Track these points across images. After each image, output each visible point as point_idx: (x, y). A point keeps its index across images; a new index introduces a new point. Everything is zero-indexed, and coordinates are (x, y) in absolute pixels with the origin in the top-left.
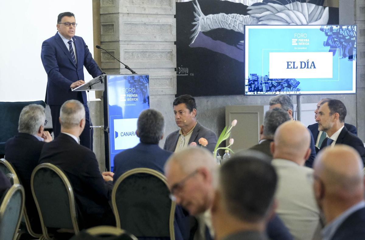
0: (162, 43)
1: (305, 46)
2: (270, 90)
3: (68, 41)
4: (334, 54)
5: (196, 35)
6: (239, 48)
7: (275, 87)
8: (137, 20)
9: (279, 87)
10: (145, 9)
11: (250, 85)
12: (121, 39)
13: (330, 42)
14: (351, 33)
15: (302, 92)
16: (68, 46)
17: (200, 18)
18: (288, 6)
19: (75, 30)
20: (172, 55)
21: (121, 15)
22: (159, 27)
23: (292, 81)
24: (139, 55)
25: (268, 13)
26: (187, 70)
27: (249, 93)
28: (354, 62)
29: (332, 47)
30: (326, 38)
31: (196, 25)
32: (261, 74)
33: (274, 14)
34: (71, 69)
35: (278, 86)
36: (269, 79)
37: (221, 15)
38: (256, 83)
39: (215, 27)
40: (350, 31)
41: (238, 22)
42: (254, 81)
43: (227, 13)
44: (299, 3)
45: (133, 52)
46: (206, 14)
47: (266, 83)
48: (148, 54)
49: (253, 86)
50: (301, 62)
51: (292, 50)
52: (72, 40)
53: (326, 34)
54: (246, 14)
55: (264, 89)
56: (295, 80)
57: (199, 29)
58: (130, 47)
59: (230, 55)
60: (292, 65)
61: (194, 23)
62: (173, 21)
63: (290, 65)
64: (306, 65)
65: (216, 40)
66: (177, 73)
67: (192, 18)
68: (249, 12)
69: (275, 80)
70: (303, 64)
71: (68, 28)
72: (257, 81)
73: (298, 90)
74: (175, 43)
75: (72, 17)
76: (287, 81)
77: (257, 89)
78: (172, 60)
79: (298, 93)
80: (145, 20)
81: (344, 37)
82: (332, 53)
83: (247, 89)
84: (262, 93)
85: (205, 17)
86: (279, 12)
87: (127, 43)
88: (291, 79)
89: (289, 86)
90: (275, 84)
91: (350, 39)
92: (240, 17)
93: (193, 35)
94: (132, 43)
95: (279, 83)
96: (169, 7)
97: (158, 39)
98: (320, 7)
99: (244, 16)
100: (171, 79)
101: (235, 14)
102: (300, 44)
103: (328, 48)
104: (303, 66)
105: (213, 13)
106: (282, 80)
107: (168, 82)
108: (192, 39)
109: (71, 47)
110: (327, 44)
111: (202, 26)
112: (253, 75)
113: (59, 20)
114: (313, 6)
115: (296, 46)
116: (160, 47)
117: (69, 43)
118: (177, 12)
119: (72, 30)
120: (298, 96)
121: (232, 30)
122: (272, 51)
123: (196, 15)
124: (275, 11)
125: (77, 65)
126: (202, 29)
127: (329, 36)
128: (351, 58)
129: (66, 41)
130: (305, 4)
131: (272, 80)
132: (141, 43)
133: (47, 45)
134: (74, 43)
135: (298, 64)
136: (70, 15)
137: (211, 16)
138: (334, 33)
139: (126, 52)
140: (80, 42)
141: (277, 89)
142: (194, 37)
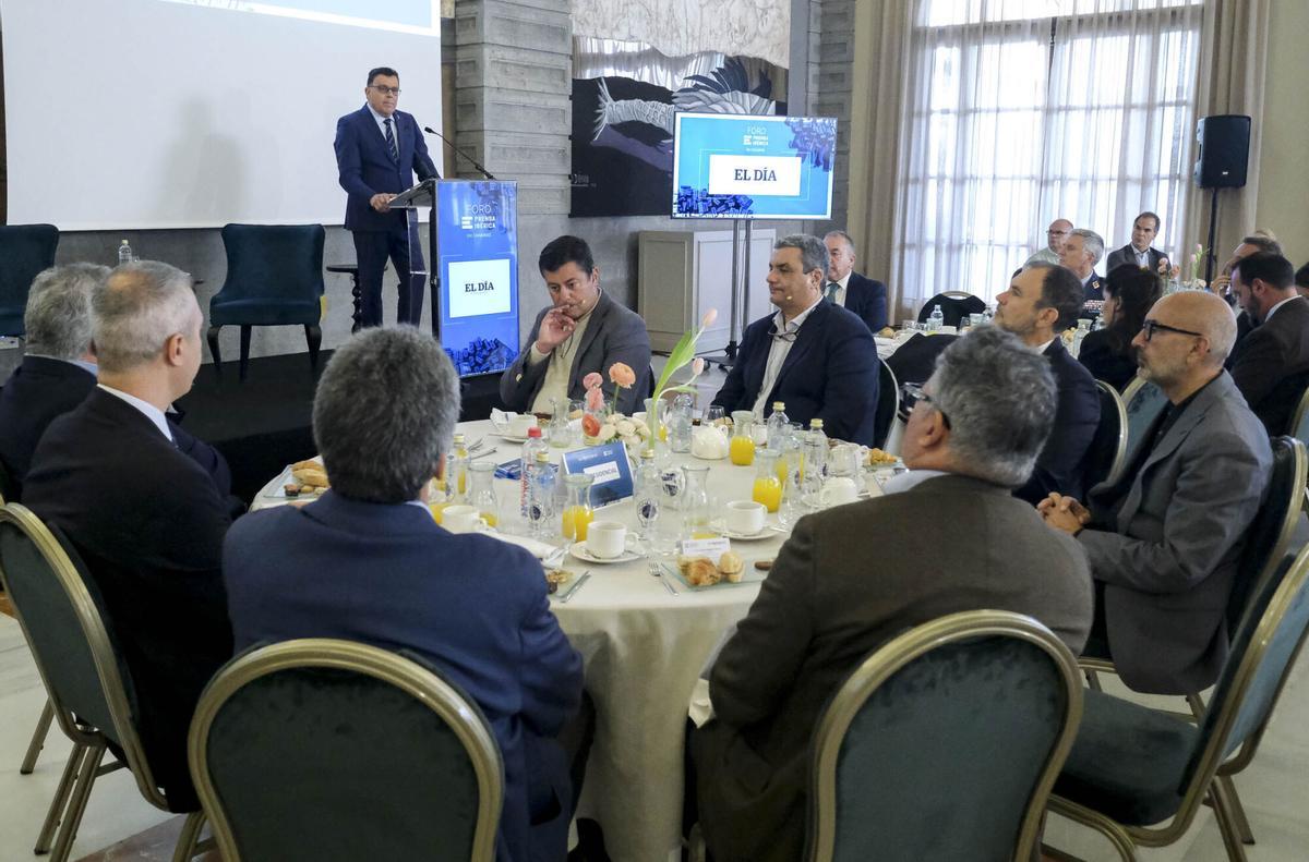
0: (550, 137)
1: (761, 147)
2: (710, 211)
3: (384, 119)
4: (803, 161)
5: (601, 129)
6: (660, 151)
7: (717, 207)
8: (513, 99)
9: (723, 207)
10: (525, 84)
11: (680, 203)
12: (486, 127)
13: (798, 141)
14: (829, 131)
15: (755, 216)
16: (383, 129)
17: (607, 104)
18: (725, 95)
19: (396, 101)
20: (564, 156)
21: (486, 91)
22: (546, 112)
23: (742, 199)
24: (515, 153)
25: (700, 103)
26: (586, 179)
27: (678, 215)
28: (831, 174)
29: (800, 150)
30: (792, 137)
31: (600, 114)
32: (697, 187)
33: (707, 106)
34: (387, 169)
35: (720, 205)
36: (708, 195)
37: (636, 101)
38: (689, 200)
39: (627, 118)
40: (827, 127)
41: (660, 113)
42: (687, 197)
43: (645, 100)
44: (739, 92)
45: (504, 149)
46: (616, 99)
47: (704, 201)
48: (528, 152)
49: (684, 204)
50: (756, 171)
51: (745, 152)
52: (391, 117)
53: (794, 130)
54: (671, 103)
55: (701, 209)
56: (745, 197)
57: (606, 121)
58: (502, 141)
59: (648, 160)
60: (742, 175)
61: (598, 111)
62: (567, 105)
63: (740, 175)
64: (762, 176)
65: (628, 137)
66: (573, 183)
67: (596, 104)
68: (674, 100)
69: (717, 196)
70: (759, 174)
71: (383, 96)
72: (691, 197)
73: (750, 212)
74: (570, 138)
75: (394, 78)
76: (735, 198)
77: (691, 210)
78: (564, 162)
79: (750, 216)
80: (525, 100)
81: (818, 135)
82: (799, 159)
83: (675, 210)
84: (697, 215)
85: (614, 104)
86: (713, 103)
87: (495, 133)
88: (740, 196)
89: (737, 206)
90: (717, 203)
91: (826, 139)
92: (663, 107)
93: (596, 129)
94: (504, 134)
95: (722, 202)
96: (561, 83)
97: (543, 131)
98: (766, 100)
99: (668, 106)
100: (562, 191)
101: (656, 102)
102: (755, 143)
103: (795, 151)
104: (758, 177)
105: (626, 99)
106: (728, 196)
107: (558, 195)
108: (595, 134)
109: (389, 129)
110: (794, 145)
111: (609, 117)
112: (685, 188)
113: (370, 81)
114: (757, 98)
115: (749, 146)
116: (549, 142)
117: (387, 122)
118: (573, 91)
119: (391, 100)
120: (748, 221)
121: (651, 124)
122: (714, 153)
123: (602, 99)
124: (709, 102)
125: (399, 162)
126: (609, 120)
127: (797, 133)
128: (826, 168)
129: (380, 120)
130: (747, 94)
131: (712, 196)
132: (518, 135)
133: (346, 125)
134: (396, 122)
135: (750, 174)
136: (389, 72)
137: (622, 102)
138: (805, 130)
139: (493, 148)
140: (406, 122)
141: (719, 210)
142: (597, 132)
